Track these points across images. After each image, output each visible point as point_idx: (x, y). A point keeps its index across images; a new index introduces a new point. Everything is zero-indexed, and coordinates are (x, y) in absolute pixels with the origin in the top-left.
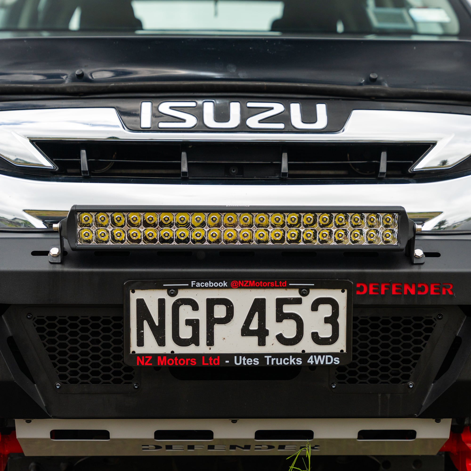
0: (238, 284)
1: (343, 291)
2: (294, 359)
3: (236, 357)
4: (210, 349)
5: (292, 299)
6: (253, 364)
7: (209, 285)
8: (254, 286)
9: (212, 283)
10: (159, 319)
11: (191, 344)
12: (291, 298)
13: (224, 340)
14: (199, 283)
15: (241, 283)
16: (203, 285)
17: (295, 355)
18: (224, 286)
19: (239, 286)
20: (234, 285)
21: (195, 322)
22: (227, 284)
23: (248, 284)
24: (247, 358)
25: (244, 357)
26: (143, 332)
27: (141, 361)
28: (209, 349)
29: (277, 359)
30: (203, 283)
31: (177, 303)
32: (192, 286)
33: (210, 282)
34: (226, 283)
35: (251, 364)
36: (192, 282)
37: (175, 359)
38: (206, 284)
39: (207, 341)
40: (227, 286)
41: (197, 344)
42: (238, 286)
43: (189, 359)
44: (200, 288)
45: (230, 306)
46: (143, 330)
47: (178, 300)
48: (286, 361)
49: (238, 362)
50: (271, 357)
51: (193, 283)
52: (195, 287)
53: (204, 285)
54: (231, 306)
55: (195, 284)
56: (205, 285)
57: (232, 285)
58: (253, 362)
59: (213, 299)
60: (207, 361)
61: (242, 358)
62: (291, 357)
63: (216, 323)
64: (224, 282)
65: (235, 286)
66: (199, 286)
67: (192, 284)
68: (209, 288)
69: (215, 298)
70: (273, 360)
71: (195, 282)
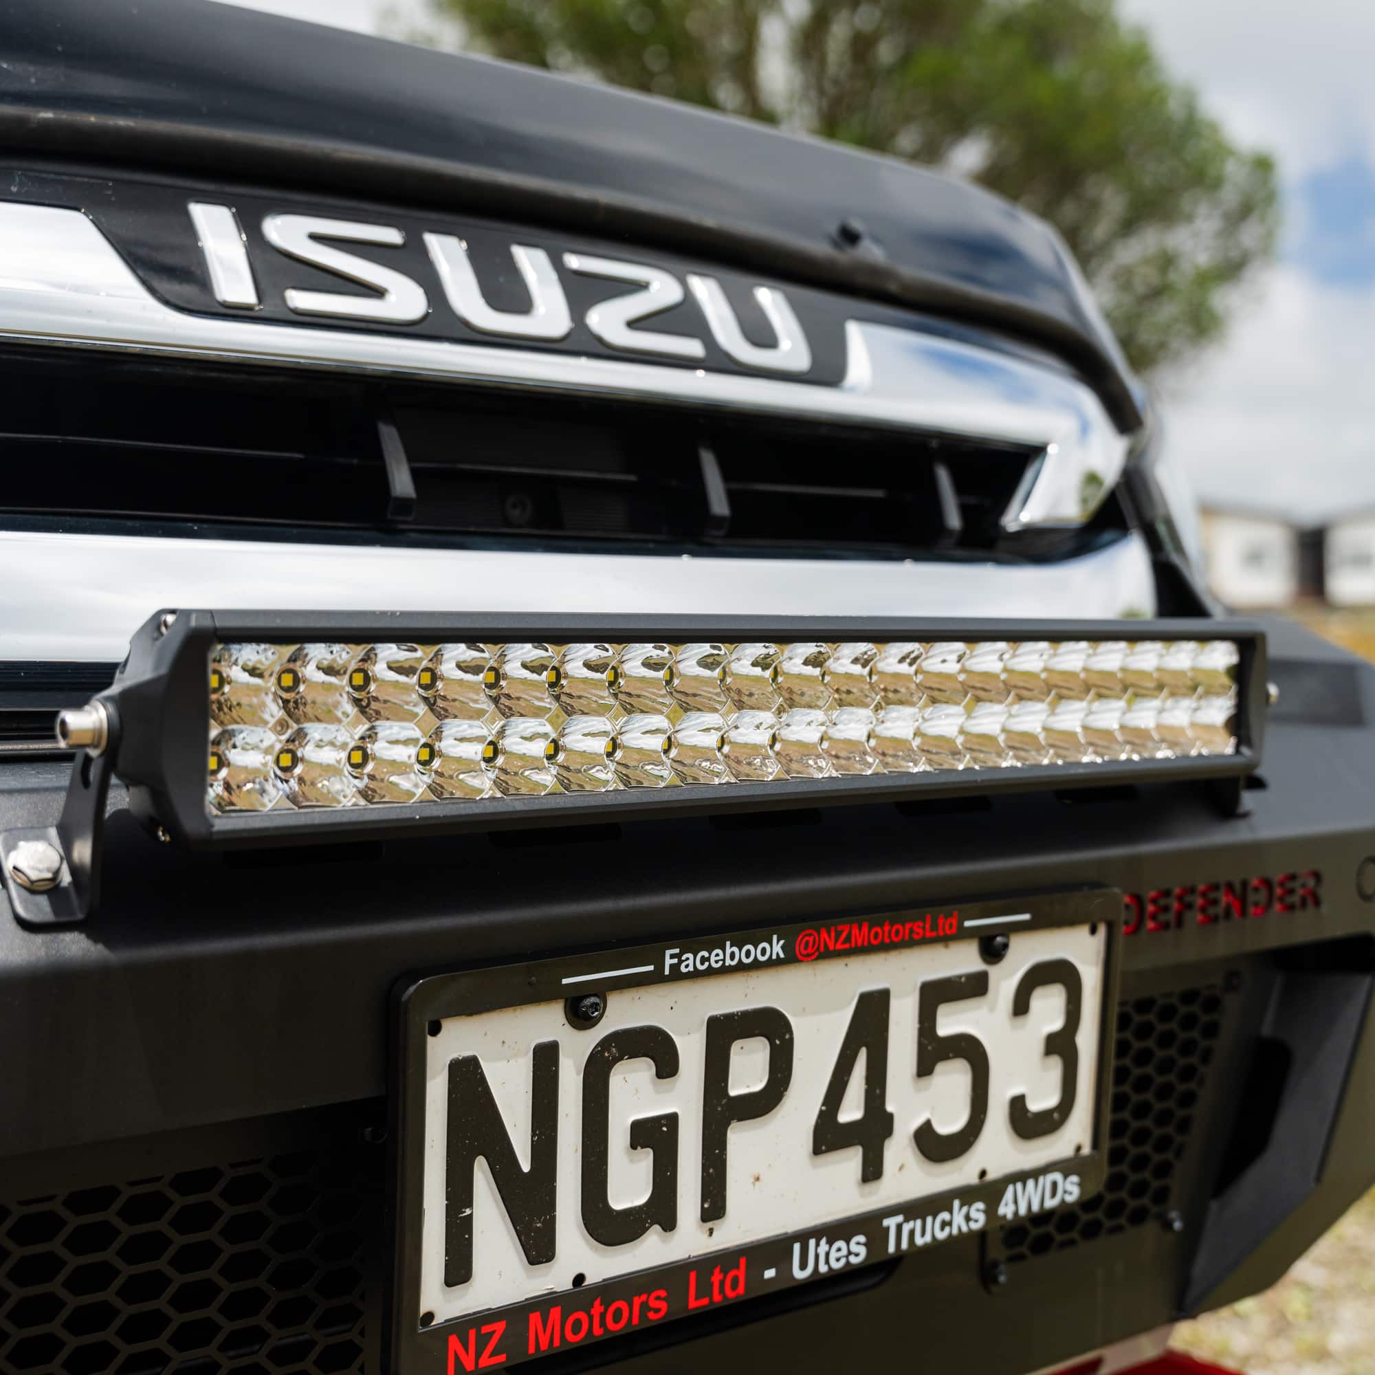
0: (819, 945)
1: (1093, 931)
2: (965, 1209)
3: (797, 1247)
4: (711, 1231)
5: (963, 979)
6: (848, 1263)
7: (724, 960)
8: (866, 944)
9: (735, 949)
10: (532, 1141)
11: (648, 1228)
12: (960, 977)
13: (757, 1183)
14: (690, 956)
15: (828, 940)
16: (703, 960)
17: (966, 1195)
18: (774, 957)
19: (822, 949)
20: (805, 949)
21: (665, 1129)
22: (783, 948)
23: (848, 939)
24: (830, 1243)
25: (823, 1241)
26: (471, 1216)
27: (464, 1352)
28: (708, 1233)
29: (919, 1222)
30: (706, 954)
31: (603, 1056)
32: (667, 972)
33: (728, 943)
34: (782, 942)
35: (843, 1261)
36: (668, 953)
37: (593, 1311)
38: (716, 958)
39: (703, 1201)
40: (782, 956)
41: (669, 1224)
42: (818, 949)
43: (644, 1297)
44: (696, 975)
45: (782, 1039)
46: (470, 1205)
47: (605, 1043)
48: (944, 1224)
49: (803, 1266)
50: (900, 1218)
51: (672, 956)
52: (677, 976)
53: (708, 959)
54: (787, 1037)
55: (675, 961)
56: (713, 959)
57: (799, 949)
58: (850, 1253)
59: (729, 1018)
60: (704, 1288)
61: (817, 1245)
62: (956, 1203)
63: (733, 1120)
64: (775, 937)
65: (810, 951)
66: (691, 968)
67: (669, 962)
68: (725, 971)
69: (738, 1012)
70: (906, 1228)
71: (677, 951)
